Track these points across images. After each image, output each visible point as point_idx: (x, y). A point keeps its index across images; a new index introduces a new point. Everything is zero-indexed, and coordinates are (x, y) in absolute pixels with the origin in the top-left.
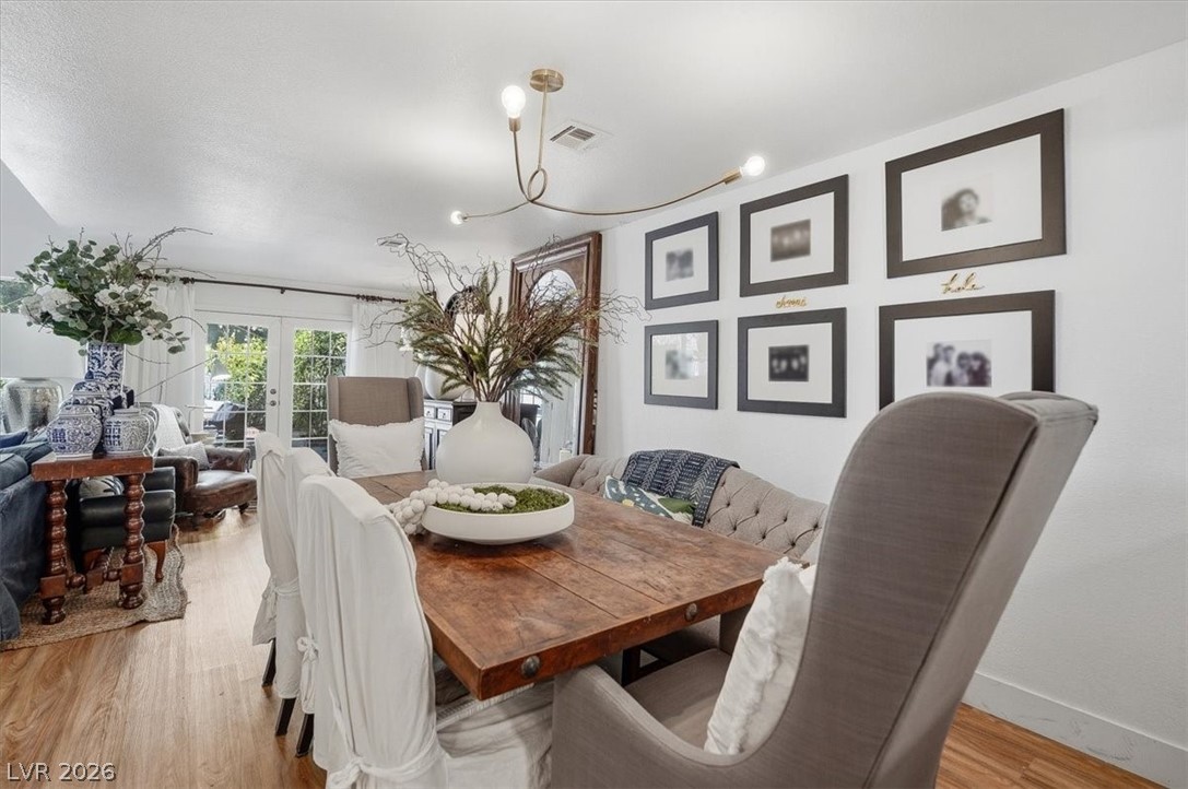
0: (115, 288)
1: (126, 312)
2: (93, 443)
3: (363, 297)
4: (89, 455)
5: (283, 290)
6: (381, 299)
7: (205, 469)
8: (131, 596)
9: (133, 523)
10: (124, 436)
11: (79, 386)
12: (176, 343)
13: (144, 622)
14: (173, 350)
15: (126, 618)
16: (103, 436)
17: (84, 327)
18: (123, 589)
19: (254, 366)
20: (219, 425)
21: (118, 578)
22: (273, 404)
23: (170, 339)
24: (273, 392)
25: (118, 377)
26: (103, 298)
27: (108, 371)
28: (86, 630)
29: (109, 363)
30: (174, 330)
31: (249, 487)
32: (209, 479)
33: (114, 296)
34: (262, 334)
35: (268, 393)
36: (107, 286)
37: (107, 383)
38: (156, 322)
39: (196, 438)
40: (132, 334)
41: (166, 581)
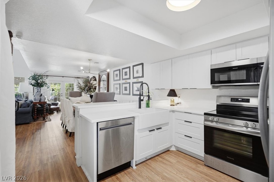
0: (40, 80)
1: (42, 83)
2: (39, 100)
3: (77, 78)
4: (39, 101)
5: (63, 77)
6: (80, 78)
7: (52, 105)
8: (44, 119)
9: (44, 110)
10: (43, 99)
11: (36, 93)
12: (48, 87)
13: (46, 121)
14: (48, 88)
15: (44, 121)
16: (40, 99)
17: (37, 85)
18: (43, 118)
19: (58, 89)
20: (53, 100)
21: (43, 117)
22: (62, 96)
23: (47, 86)
24: (62, 94)
25: (41, 92)
26: (39, 81)
27: (39, 91)
28: (40, 122)
29: (39, 90)
30: (48, 85)
31: (58, 108)
32: (52, 107)
33: (40, 81)
34: (60, 84)
35: (61, 94)
36: (39, 80)
37: (39, 92)
38: (45, 84)
39: (50, 101)
40: (42, 86)
41: (48, 118)
